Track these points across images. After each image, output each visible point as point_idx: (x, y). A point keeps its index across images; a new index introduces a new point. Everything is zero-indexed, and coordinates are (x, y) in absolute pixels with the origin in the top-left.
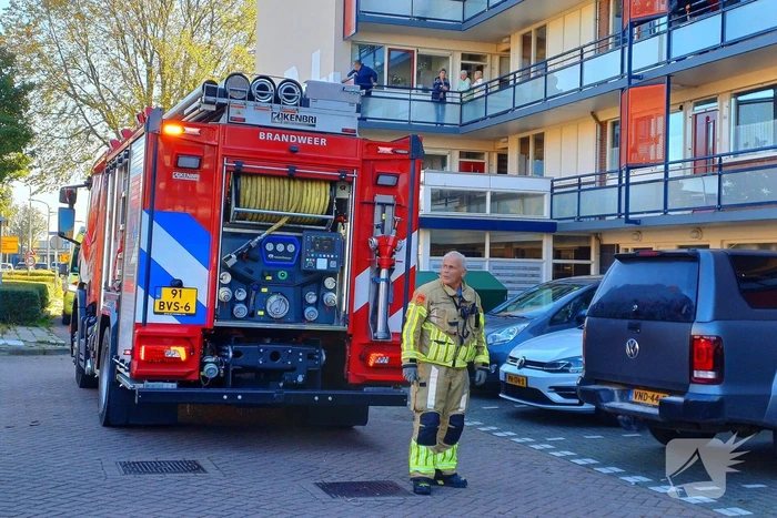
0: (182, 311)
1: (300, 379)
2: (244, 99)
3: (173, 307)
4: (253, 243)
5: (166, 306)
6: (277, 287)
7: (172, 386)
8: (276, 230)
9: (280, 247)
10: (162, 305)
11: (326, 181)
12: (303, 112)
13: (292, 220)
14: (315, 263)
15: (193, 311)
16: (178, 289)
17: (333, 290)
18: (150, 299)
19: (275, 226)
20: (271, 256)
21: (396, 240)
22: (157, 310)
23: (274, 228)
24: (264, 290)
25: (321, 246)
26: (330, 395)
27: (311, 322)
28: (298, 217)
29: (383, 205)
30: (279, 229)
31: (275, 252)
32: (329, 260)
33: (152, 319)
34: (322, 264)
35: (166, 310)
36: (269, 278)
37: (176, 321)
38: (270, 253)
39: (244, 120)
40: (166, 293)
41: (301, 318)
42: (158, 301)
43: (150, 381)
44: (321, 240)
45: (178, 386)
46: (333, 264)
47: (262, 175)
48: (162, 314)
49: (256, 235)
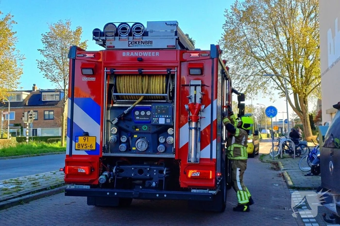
0: (89, 148)
1: (154, 184)
2: (113, 36)
3: (84, 146)
4: (126, 112)
5: (81, 146)
6: (141, 134)
7: (87, 187)
8: (138, 104)
9: (143, 113)
10: (79, 145)
11: (163, 75)
12: (145, 39)
13: (145, 98)
14: (158, 121)
15: (94, 148)
16: (86, 137)
17: (172, 135)
18: (73, 142)
19: (137, 101)
20: (138, 118)
21: (200, 105)
22: (77, 148)
23: (136, 103)
24: (135, 136)
25: (161, 111)
26: (158, 194)
27: (161, 153)
28: (148, 96)
29: (196, 86)
30: (139, 103)
31: (140, 115)
32: (166, 118)
33: (74, 153)
34: (162, 121)
35: (81, 148)
36: (137, 130)
37: (86, 154)
38: (137, 116)
39: (114, 47)
40: (81, 139)
41: (156, 151)
42: (77, 144)
43: (76, 184)
44: (161, 108)
45: (91, 187)
46: (168, 121)
47: (127, 75)
48: (79, 150)
49: (127, 108)
